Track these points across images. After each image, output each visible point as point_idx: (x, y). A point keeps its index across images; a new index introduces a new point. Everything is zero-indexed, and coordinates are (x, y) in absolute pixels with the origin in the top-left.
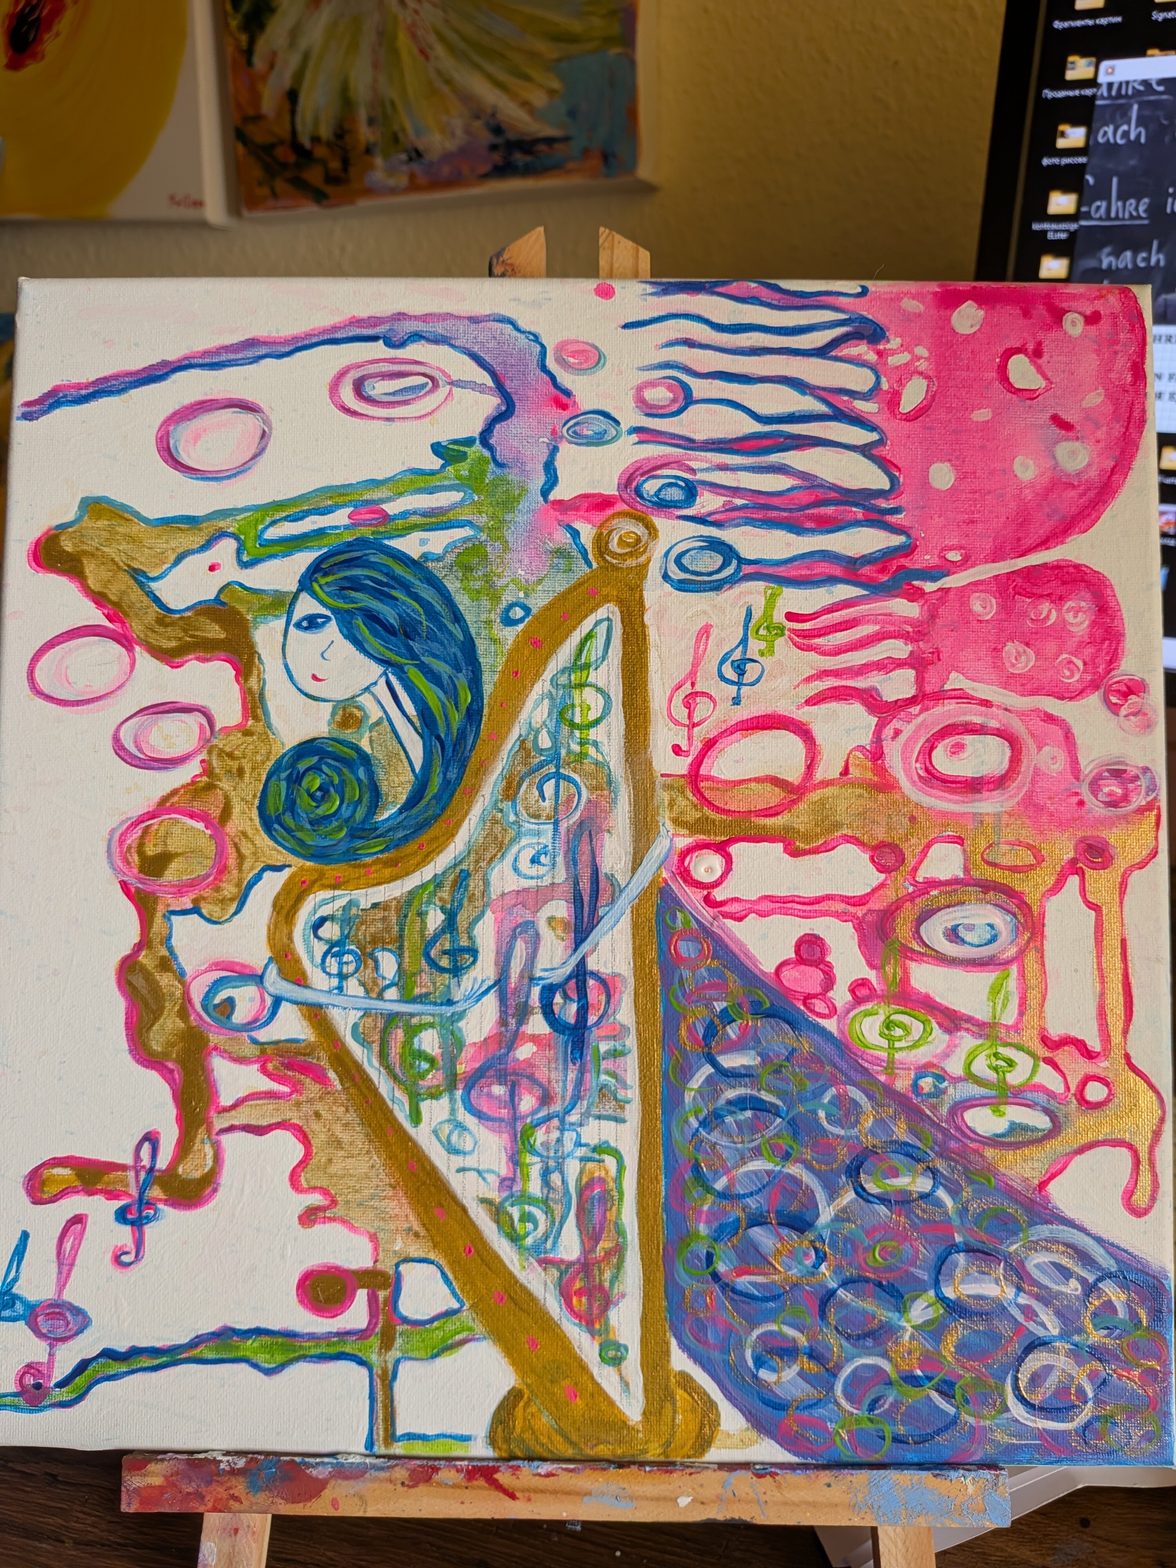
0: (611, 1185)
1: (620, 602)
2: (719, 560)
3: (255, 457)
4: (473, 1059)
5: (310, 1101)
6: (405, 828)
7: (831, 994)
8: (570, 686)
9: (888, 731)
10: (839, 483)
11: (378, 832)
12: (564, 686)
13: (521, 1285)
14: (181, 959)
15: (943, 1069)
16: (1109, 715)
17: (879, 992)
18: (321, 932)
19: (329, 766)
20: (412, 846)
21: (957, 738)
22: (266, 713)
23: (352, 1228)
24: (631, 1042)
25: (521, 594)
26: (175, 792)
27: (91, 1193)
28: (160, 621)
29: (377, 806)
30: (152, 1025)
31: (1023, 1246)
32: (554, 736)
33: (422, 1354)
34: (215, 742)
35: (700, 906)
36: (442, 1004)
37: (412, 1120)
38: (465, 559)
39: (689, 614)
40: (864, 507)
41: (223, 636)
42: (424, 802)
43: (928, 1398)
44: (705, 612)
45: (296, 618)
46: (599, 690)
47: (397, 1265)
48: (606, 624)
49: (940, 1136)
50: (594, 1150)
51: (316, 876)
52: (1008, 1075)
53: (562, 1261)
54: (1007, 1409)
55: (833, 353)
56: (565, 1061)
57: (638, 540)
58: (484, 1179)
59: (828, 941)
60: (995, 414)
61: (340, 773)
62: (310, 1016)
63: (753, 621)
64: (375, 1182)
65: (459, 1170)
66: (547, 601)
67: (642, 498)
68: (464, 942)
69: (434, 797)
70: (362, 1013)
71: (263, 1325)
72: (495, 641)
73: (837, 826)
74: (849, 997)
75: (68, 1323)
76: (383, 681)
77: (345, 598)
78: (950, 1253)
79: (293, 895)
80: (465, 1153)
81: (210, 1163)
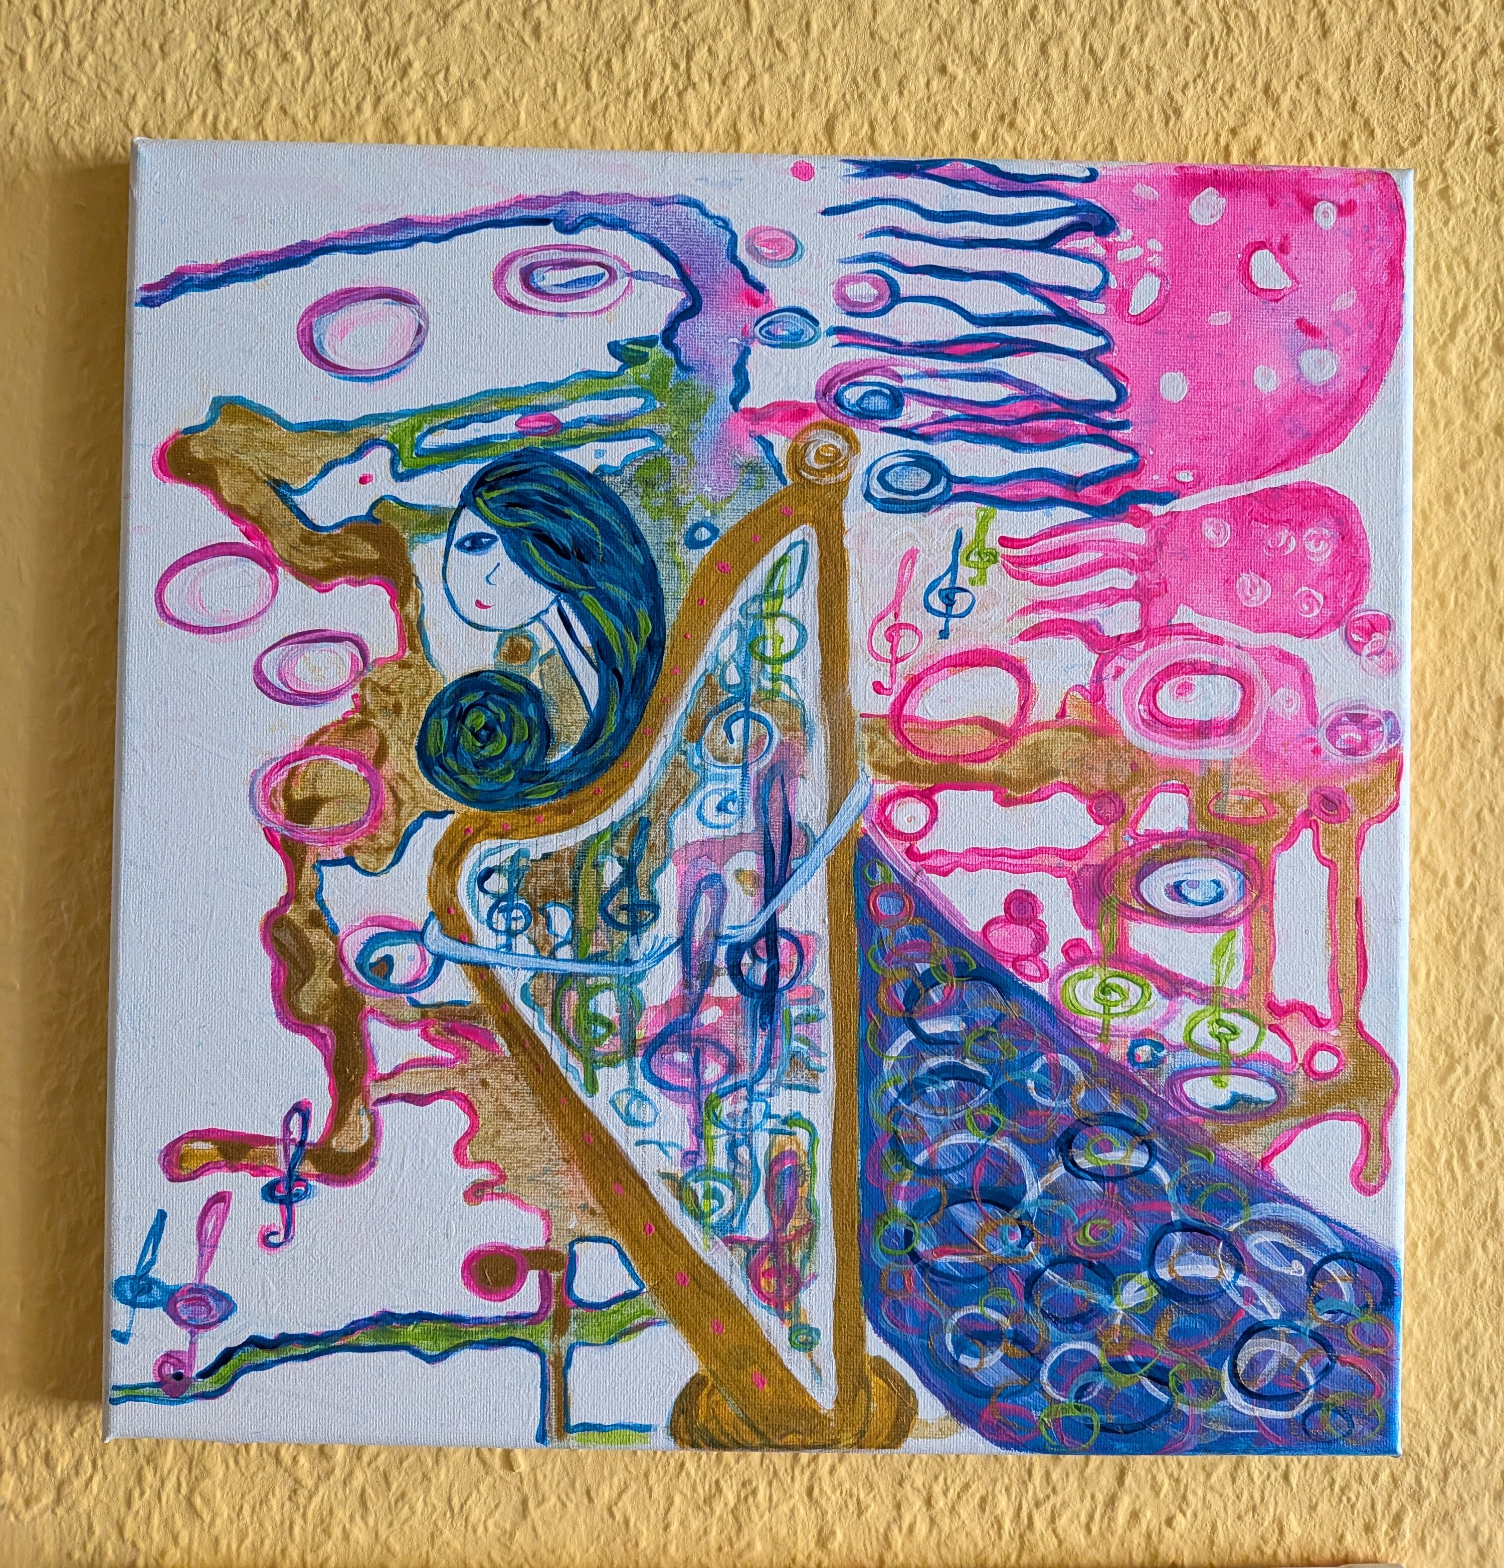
0: (804, 1159)
1: (817, 523)
2: (926, 478)
3: (410, 355)
4: (654, 1023)
5: (476, 1068)
6: (579, 771)
7: (1042, 955)
8: (762, 616)
9: (1109, 670)
10: (1060, 393)
11: (550, 776)
12: (755, 616)
13: (705, 1266)
14: (332, 914)
15: (1162, 1037)
16: (1351, 654)
17: (1094, 954)
18: (487, 886)
19: (495, 703)
20: (587, 792)
21: (1184, 678)
22: (425, 643)
23: (522, 1204)
24: (826, 1006)
25: (708, 513)
26: (324, 730)
27: (234, 1169)
28: (306, 540)
29: (548, 747)
30: (303, 985)
31: (1245, 1225)
32: (743, 672)
33: (598, 1339)
34: (368, 675)
35: (902, 858)
36: (619, 964)
37: (587, 1089)
38: (646, 474)
39: (894, 537)
40: (1089, 422)
41: (376, 557)
42: (599, 744)
43: (1140, 1384)
44: (910, 535)
45: (457, 537)
46: (793, 620)
47: (571, 1245)
48: (800, 547)
49: (1157, 1108)
50: (785, 1122)
51: (480, 823)
52: (1231, 1043)
53: (749, 1240)
54: (1223, 1397)
55: (1057, 246)
56: (754, 1026)
57: (838, 454)
58: (665, 1152)
59: (1040, 898)
60: (1235, 318)
61: (508, 711)
62: (475, 976)
63: (964, 546)
64: (547, 1155)
65: (638, 1144)
66: (736, 521)
67: (842, 406)
68: (644, 897)
69: (611, 738)
70: (532, 974)
71: (425, 1310)
72: (678, 565)
73: (1054, 773)
74: (1062, 959)
75: (210, 1310)
76: (554, 608)
77: (511, 516)
78: (1166, 1233)
79: (455, 846)
80: (644, 1125)
81: (366, 1135)
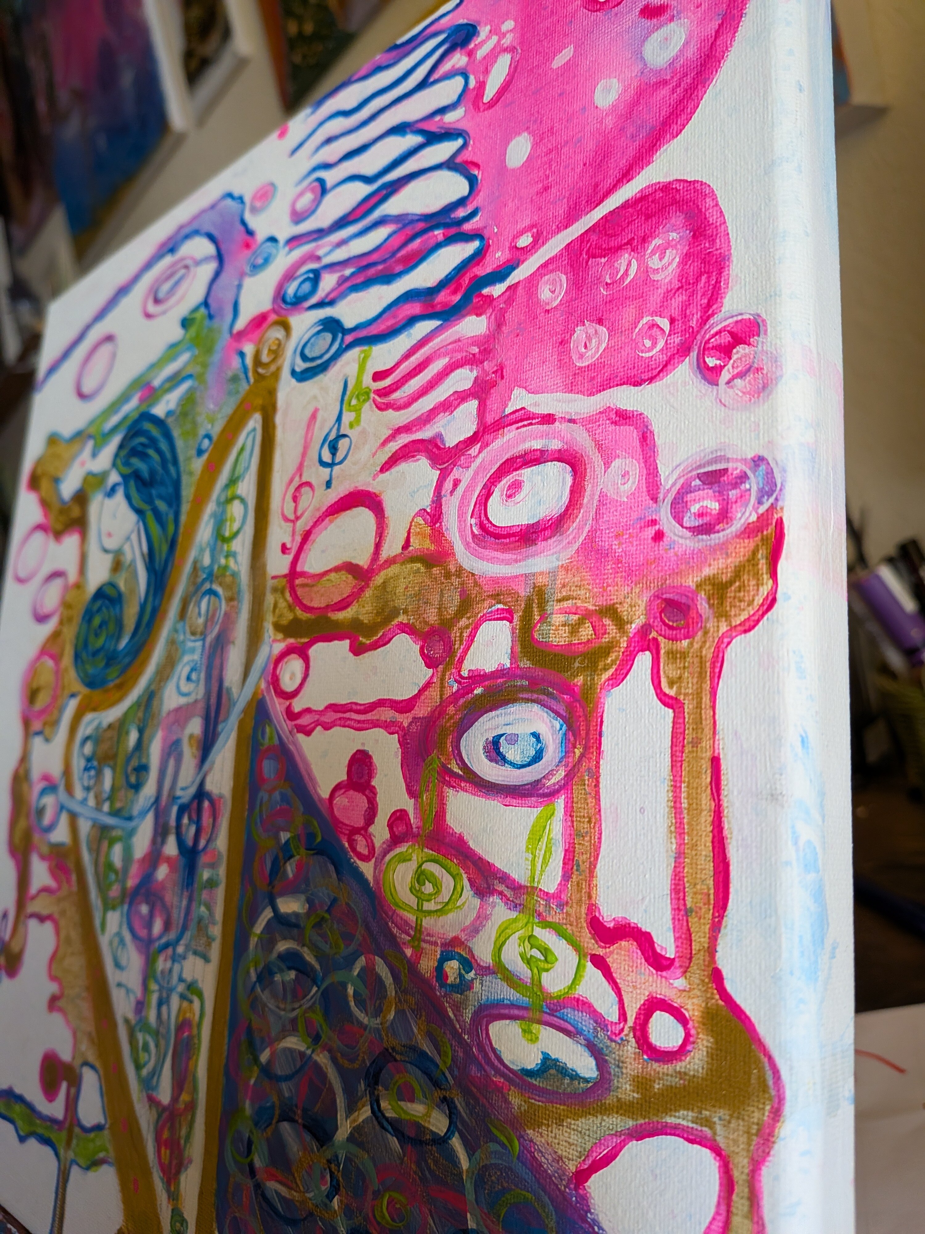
0: (195, 1030)
1: (263, 409)
2: (329, 339)
4: (135, 875)
5: (63, 899)
6: (129, 656)
7: (371, 829)
8: (226, 502)
9: (448, 484)
10: (425, 211)
11: (117, 660)
12: (223, 503)
13: (136, 1118)
15: (470, 951)
17: (415, 830)
18: (85, 750)
19: (106, 607)
21: (515, 475)
22: (86, 569)
23: (66, 1020)
24: (222, 871)
25: (209, 426)
26: (48, 639)
29: (120, 637)
32: (212, 553)
34: (66, 597)
35: (283, 718)
36: (126, 819)
37: (101, 928)
38: (185, 409)
39: (304, 403)
40: (446, 226)
41: (78, 514)
42: (140, 632)
44: (315, 397)
45: (107, 489)
46: (242, 500)
47: (81, 1066)
49: (461, 1053)
50: (189, 988)
51: (89, 701)
52: (544, 976)
53: (160, 1103)
55: (433, 78)
56: (183, 886)
57: (279, 344)
59: (375, 759)
60: (577, 48)
61: (108, 612)
62: (70, 822)
63: (348, 393)
65: (118, 985)
66: (222, 427)
67: (286, 302)
68: (144, 760)
69: (146, 625)
70: (92, 823)
72: (191, 473)
73: (395, 612)
74: (387, 834)
76: (136, 528)
77: (129, 465)
80: (123, 969)
